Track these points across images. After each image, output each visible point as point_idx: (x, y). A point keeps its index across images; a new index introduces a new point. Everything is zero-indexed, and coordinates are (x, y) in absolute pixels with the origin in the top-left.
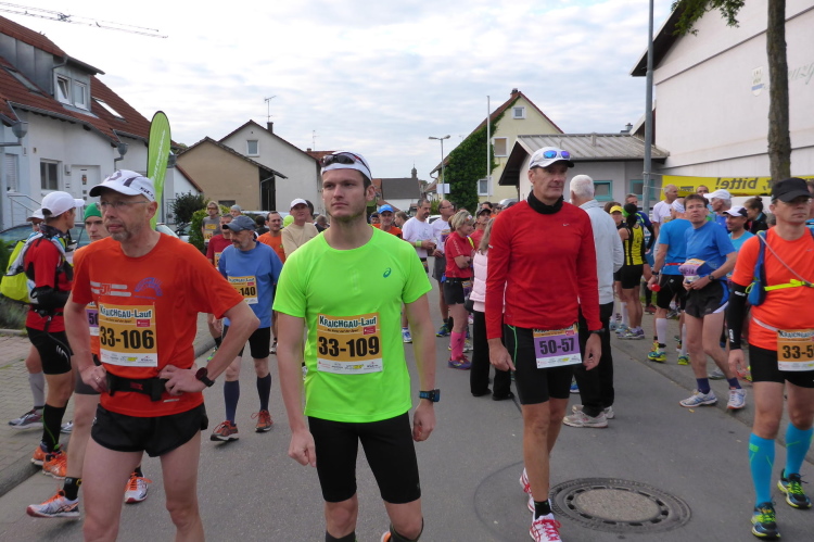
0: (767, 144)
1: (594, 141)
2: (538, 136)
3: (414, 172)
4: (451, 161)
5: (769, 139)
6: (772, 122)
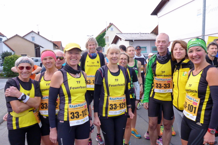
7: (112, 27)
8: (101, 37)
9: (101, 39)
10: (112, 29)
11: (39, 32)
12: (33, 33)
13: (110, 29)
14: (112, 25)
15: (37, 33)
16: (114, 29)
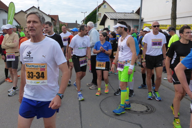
0: (170, 16)
1: (125, 14)
2: (110, 13)
3: (76, 21)
4: (87, 19)
5: (171, 15)
6: (172, 11)
7: (105, 4)
8: (94, 13)
9: (94, 15)
10: (105, 6)
11: (39, 7)
12: (34, 8)
13: (103, 7)
14: (105, 2)
15: (38, 8)
16: (107, 6)
